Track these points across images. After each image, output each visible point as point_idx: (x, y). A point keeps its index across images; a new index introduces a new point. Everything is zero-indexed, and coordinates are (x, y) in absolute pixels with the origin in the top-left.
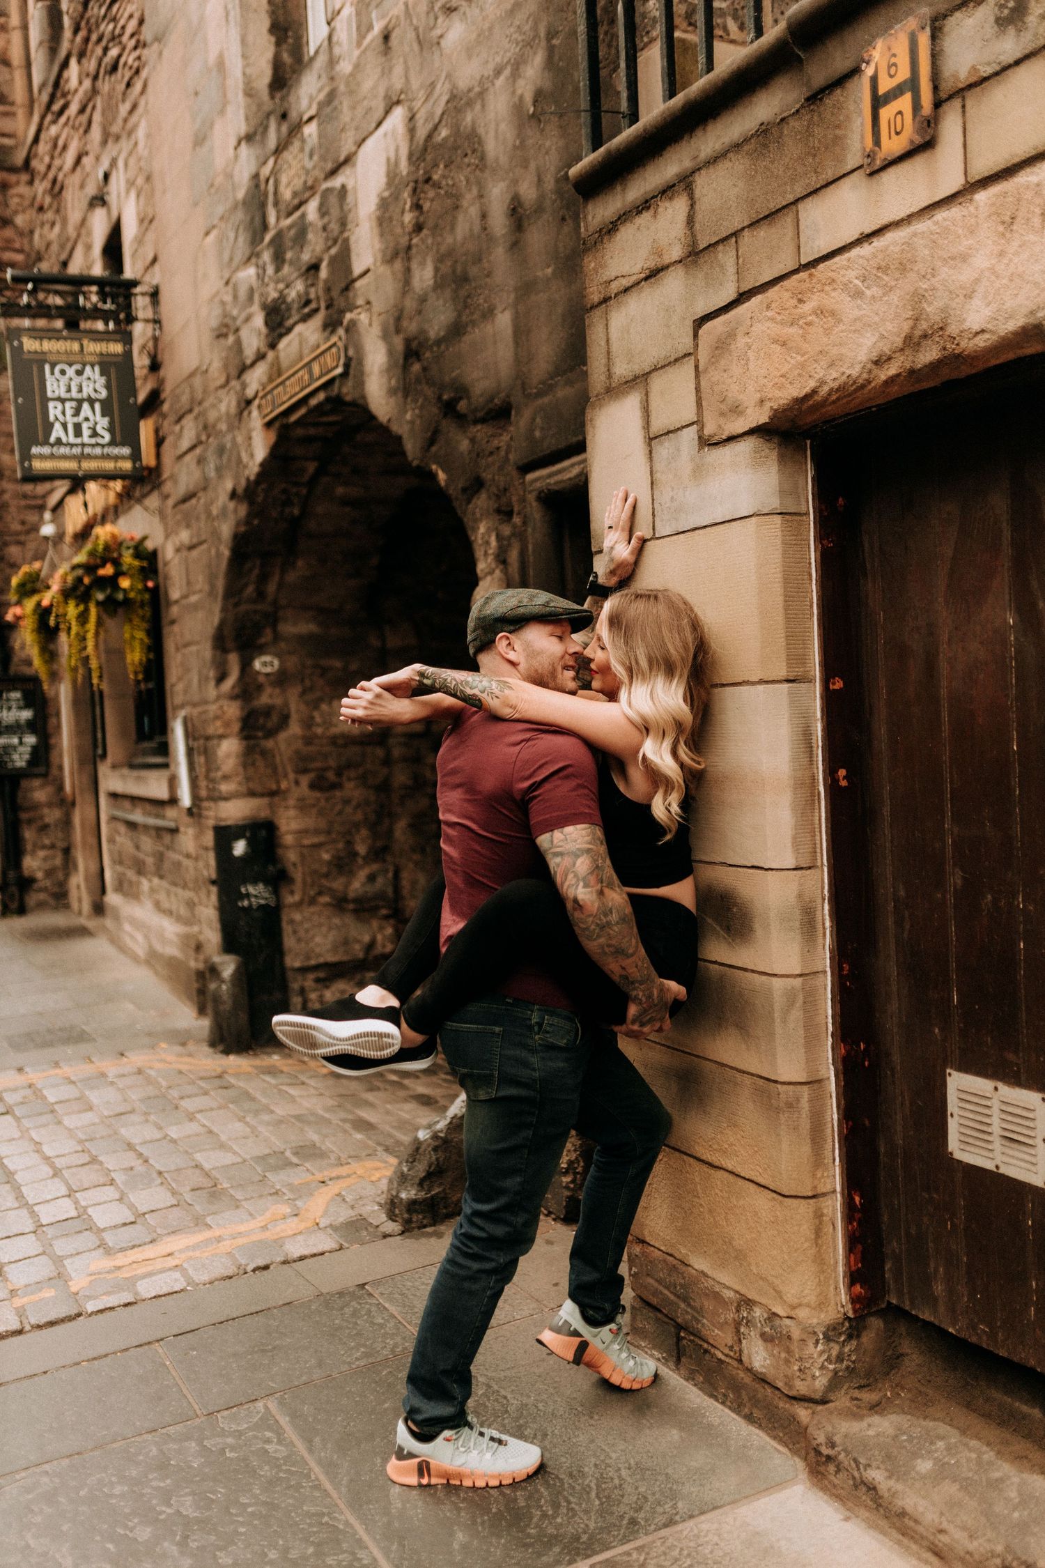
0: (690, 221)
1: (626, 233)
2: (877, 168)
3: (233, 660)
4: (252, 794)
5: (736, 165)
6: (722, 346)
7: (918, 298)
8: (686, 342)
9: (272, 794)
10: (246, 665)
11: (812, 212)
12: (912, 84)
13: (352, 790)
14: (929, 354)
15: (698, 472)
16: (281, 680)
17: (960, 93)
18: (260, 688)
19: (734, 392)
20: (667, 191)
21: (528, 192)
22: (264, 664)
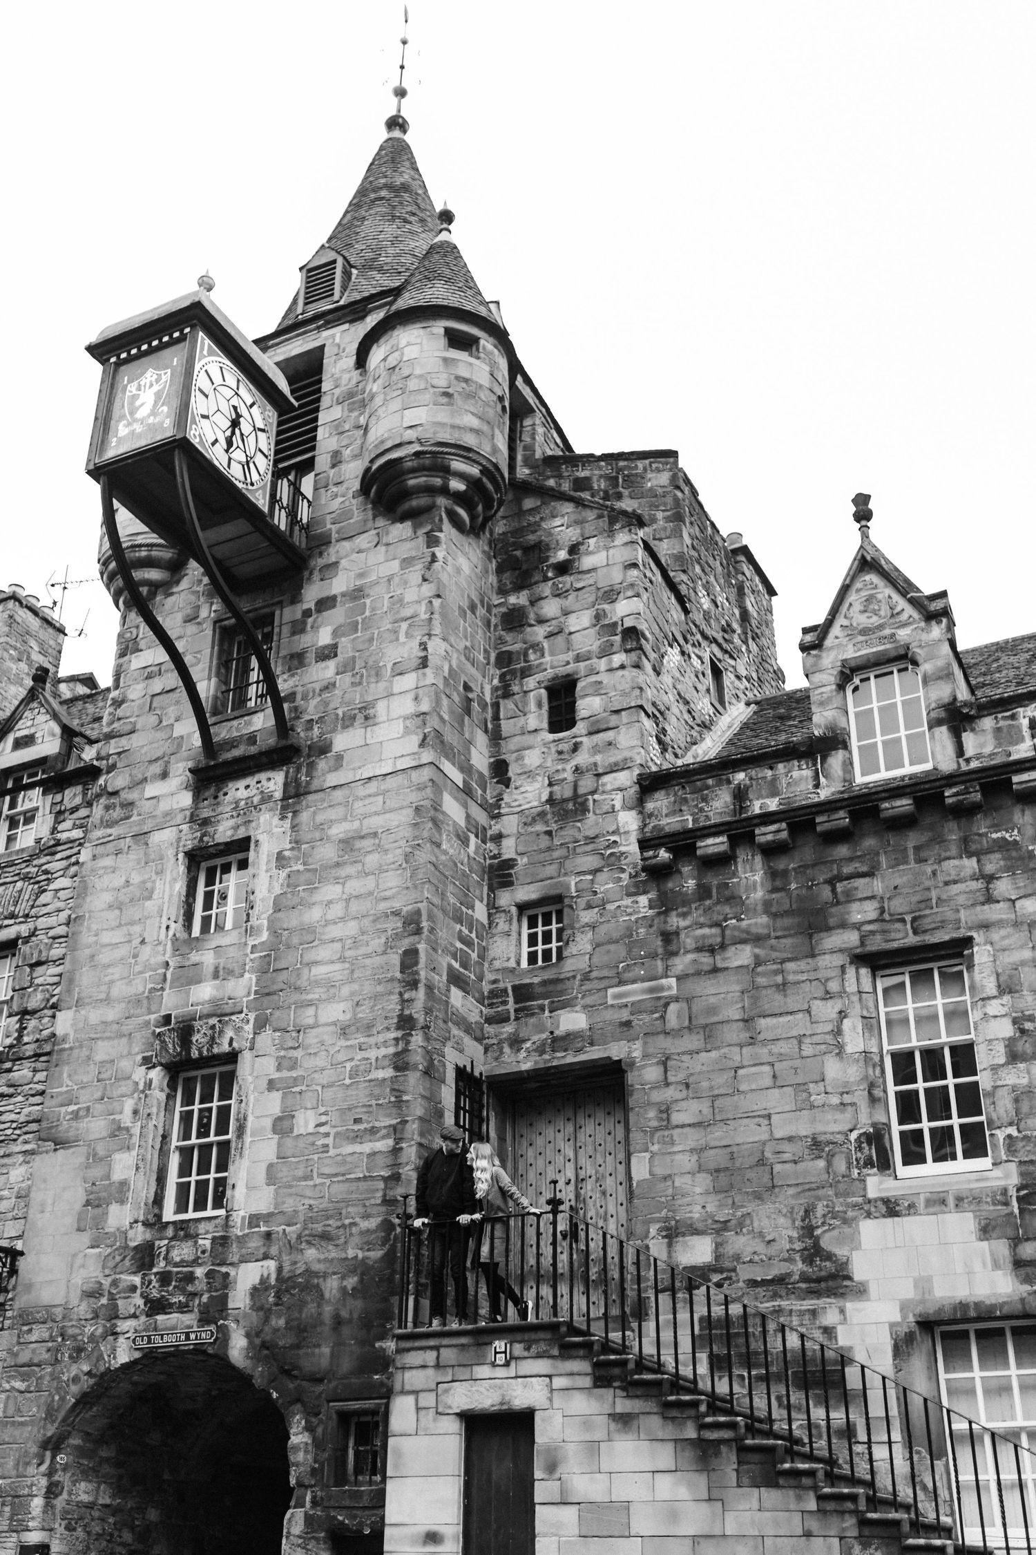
0: (438, 1358)
1: (413, 1353)
2: (494, 1365)
3: (48, 1454)
4: (43, 1529)
5: (455, 1350)
6: (446, 1391)
7: (503, 1396)
8: (434, 1386)
9: (51, 1530)
10: (53, 1457)
11: (476, 1368)
12: (505, 1352)
13: (80, 1532)
14: (505, 1407)
15: (435, 1420)
16: (65, 1468)
17: (516, 1358)
18: (56, 1471)
19: (449, 1402)
20: (431, 1348)
21: (344, 1314)
22: (61, 1459)
